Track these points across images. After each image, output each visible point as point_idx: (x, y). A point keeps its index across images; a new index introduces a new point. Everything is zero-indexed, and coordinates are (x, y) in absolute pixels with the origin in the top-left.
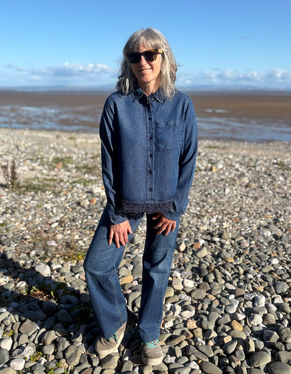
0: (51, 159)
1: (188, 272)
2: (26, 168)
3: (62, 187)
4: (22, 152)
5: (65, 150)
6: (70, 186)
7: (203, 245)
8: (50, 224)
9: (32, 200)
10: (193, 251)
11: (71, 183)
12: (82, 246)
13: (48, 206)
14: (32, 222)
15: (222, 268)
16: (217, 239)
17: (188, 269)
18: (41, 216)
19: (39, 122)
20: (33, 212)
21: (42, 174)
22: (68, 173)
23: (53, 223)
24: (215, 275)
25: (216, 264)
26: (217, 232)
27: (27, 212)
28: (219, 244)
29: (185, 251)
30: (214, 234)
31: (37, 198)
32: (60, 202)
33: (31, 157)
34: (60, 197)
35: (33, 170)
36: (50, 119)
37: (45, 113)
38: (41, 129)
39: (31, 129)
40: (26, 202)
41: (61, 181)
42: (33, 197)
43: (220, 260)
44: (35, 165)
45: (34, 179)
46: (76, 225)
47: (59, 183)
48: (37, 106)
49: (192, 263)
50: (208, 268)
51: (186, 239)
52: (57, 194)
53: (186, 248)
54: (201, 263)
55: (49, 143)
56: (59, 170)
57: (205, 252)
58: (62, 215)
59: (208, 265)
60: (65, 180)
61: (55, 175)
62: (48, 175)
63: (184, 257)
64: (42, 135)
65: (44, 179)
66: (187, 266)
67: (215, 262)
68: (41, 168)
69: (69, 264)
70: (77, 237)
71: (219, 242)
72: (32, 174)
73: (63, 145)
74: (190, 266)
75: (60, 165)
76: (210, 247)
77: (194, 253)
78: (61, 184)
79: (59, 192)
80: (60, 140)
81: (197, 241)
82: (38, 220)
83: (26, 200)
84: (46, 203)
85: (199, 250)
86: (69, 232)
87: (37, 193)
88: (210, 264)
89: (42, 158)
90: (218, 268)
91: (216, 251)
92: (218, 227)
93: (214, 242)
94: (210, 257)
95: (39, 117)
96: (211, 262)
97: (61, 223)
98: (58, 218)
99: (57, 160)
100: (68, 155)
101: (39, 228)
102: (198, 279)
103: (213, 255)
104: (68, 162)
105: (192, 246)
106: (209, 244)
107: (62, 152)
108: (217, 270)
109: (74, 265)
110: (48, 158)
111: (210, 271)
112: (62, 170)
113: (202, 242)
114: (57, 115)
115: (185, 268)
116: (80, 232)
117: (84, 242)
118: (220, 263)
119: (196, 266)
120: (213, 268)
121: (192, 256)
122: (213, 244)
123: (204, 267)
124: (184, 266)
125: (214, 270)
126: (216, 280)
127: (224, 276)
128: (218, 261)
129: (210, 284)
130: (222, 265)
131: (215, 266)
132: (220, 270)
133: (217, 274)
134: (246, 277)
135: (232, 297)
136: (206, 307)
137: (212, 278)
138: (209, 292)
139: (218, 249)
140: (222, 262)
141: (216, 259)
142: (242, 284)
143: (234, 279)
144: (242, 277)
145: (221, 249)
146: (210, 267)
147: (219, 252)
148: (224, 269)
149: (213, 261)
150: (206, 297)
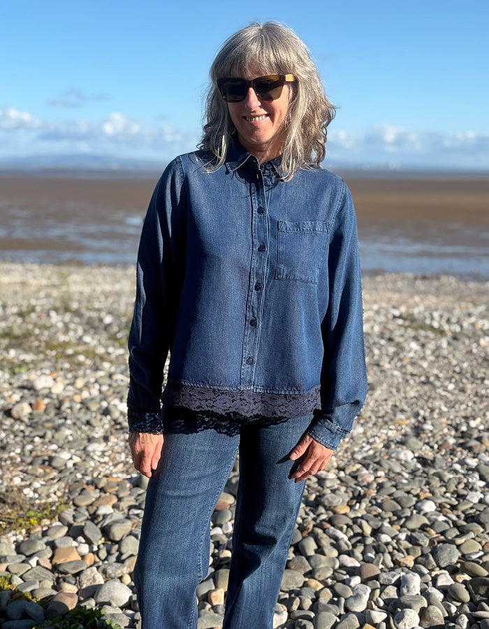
15: (328, 525)
24: (317, 541)
25: (314, 519)
43: (321, 510)
50: (301, 529)
59: (300, 520)
67: (312, 515)
90: (320, 526)
96: (304, 516)
103: (307, 502)
108: (319, 531)
111: (305, 533)
118: (324, 517)
120: (311, 527)
125: (313, 530)
126: (320, 550)
127: (335, 542)
128: (318, 512)
129: (308, 558)
130: (327, 519)
131: (314, 523)
132: (325, 530)
133: (321, 538)
134: (378, 540)
135: (356, 581)
136: (308, 603)
137: (311, 546)
138: (310, 574)
139: (313, 489)
140: (326, 514)
141: (312, 508)
142: (371, 555)
143: (354, 546)
144: (370, 541)
145: (320, 488)
146: (305, 525)
147: (318, 494)
148: (332, 528)
149: (307, 514)
150: (305, 585)
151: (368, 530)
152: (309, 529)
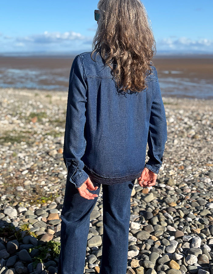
0: (28, 114)
1: (136, 215)
2: (6, 122)
3: (35, 138)
4: (5, 108)
5: (41, 106)
6: (43, 138)
7: (151, 191)
8: (21, 172)
9: (9, 150)
10: (142, 196)
11: (44, 135)
12: (47, 191)
13: (21, 155)
14: (6, 169)
15: (165, 212)
16: (163, 186)
17: (136, 213)
18: (15, 164)
19: (22, 82)
20: (8, 160)
21: (20, 127)
22: (42, 126)
23: (24, 170)
24: (159, 219)
25: (160, 208)
26: (164, 179)
27: (3, 161)
28: (165, 190)
29: (135, 196)
30: (161, 181)
31: (13, 148)
32: (32, 152)
33: (11, 113)
34: (33, 147)
35: (12, 123)
36: (32, 80)
37: (27, 74)
38: (24, 88)
39: (15, 88)
40: (3, 152)
41: (35, 133)
42: (10, 147)
43: (164, 204)
44: (15, 119)
45: (12, 132)
46: (44, 173)
47: (33, 135)
48: (20, 68)
49: (140, 207)
50: (154, 212)
51: (137, 186)
52: (30, 145)
53: (136, 193)
54: (147, 207)
55: (29, 100)
56: (34, 124)
57: (152, 197)
58: (32, 163)
59: (154, 208)
60: (39, 132)
61: (31, 128)
62: (24, 128)
63: (133, 202)
64: (23, 93)
65: (21, 131)
66: (135, 210)
67: (160, 206)
68: (19, 121)
69: (34, 207)
70: (43, 183)
71: (165, 188)
72: (11, 128)
73: (40, 101)
74: (138, 210)
75: (36, 119)
76: (157, 192)
77: (143, 198)
78: (35, 136)
79: (33, 143)
80: (38, 97)
82: (11, 168)
83: (3, 150)
84: (21, 152)
85: (147, 195)
86: (36, 179)
87: (13, 144)
88: (156, 208)
89: (20, 114)
90: (161, 212)
91: (161, 196)
92: (165, 174)
93: (161, 188)
94: (156, 201)
95: (22, 77)
96: (156, 206)
97: (30, 170)
98: (29, 166)
99: (33, 115)
100: (43, 111)
101: (12, 175)
102: (144, 222)
103: (159, 200)
104: (43, 117)
105: (141, 191)
106: (156, 190)
107: (38, 108)
108: (161, 214)
109: (38, 208)
110: (26, 114)
111: (155, 215)
112: (37, 124)
114: (37, 76)
115: (134, 211)
116: (46, 179)
117: (49, 188)
118: (164, 208)
119: (143, 209)
120: (158, 212)
121: (140, 200)
122: (159, 190)
123: (150, 210)
124: (133, 209)
125: (158, 213)
126: (159, 223)
127: (167, 219)
128: (163, 205)
129: (154, 226)
130: (166, 209)
131: (160, 210)
132: (163, 214)
133: (161, 217)
134: (186, 220)
136: (149, 247)
137: (156, 221)
138: (153, 233)
139: (163, 194)
140: (166, 206)
141: (161, 203)
142: (182, 227)
143: (175, 222)
144: (182, 220)
145: (166, 194)
146: (155, 211)
147: (164, 197)
148: (167, 213)
149: (158, 206)
150: (150, 238)
152: (156, 213)
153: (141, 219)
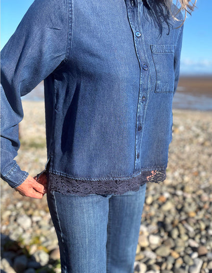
1: (154, 227)
7: (168, 199)
16: (179, 193)
17: (153, 223)
24: (179, 230)
25: (179, 218)
28: (181, 198)
29: (152, 204)
43: (183, 214)
49: (158, 217)
50: (172, 223)
53: (153, 201)
54: (165, 217)
57: (169, 206)
63: (150, 210)
67: (179, 215)
71: (182, 195)
74: (155, 220)
76: (173, 200)
77: (160, 206)
81: (162, 194)
85: (164, 203)
90: (181, 222)
93: (177, 196)
94: (173, 211)
105: (158, 199)
108: (180, 226)
113: (167, 195)
115: (151, 221)
123: (169, 220)
124: (150, 219)
125: (177, 224)
126: (179, 236)
127: (187, 232)
129: (174, 240)
130: (185, 219)
132: (183, 225)
134: (207, 233)
135: (195, 255)
136: (170, 266)
137: (175, 233)
138: (173, 249)
139: (180, 203)
140: (185, 216)
141: (179, 212)
142: (204, 241)
143: (196, 234)
144: (204, 233)
145: (183, 202)
146: (174, 221)
147: (182, 205)
148: (187, 224)
150: (170, 255)
151: (203, 226)
153: (159, 231)
